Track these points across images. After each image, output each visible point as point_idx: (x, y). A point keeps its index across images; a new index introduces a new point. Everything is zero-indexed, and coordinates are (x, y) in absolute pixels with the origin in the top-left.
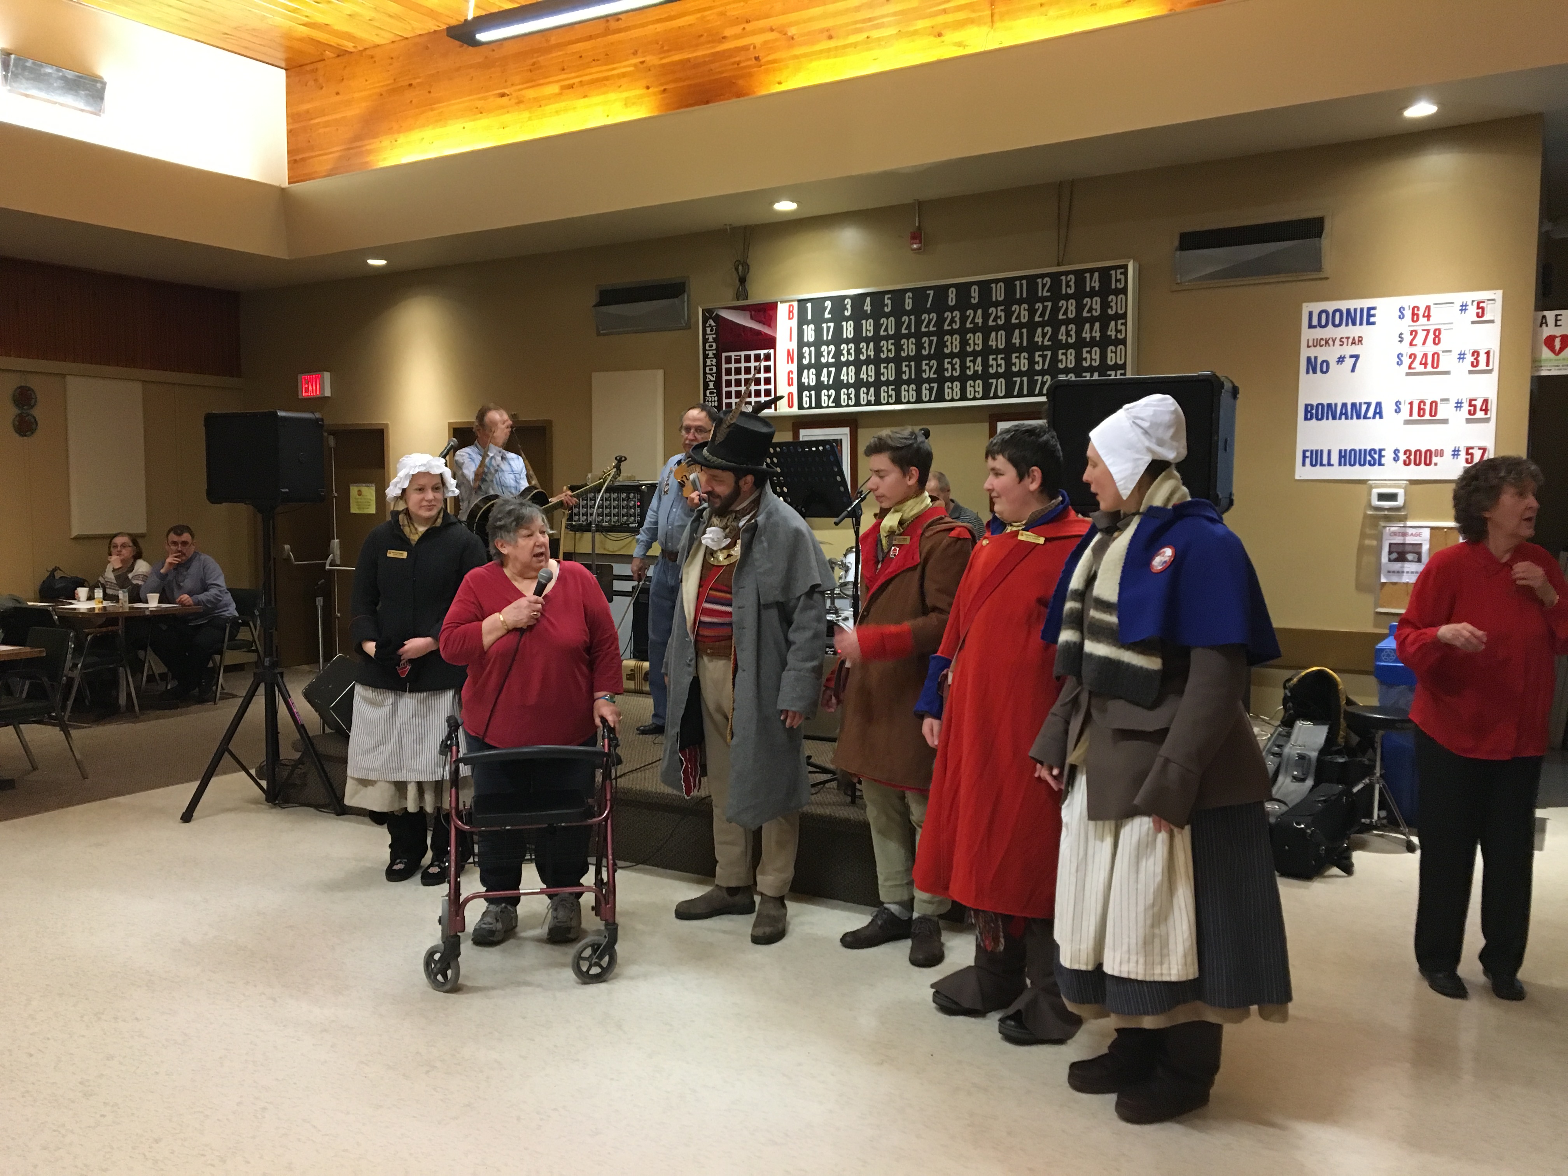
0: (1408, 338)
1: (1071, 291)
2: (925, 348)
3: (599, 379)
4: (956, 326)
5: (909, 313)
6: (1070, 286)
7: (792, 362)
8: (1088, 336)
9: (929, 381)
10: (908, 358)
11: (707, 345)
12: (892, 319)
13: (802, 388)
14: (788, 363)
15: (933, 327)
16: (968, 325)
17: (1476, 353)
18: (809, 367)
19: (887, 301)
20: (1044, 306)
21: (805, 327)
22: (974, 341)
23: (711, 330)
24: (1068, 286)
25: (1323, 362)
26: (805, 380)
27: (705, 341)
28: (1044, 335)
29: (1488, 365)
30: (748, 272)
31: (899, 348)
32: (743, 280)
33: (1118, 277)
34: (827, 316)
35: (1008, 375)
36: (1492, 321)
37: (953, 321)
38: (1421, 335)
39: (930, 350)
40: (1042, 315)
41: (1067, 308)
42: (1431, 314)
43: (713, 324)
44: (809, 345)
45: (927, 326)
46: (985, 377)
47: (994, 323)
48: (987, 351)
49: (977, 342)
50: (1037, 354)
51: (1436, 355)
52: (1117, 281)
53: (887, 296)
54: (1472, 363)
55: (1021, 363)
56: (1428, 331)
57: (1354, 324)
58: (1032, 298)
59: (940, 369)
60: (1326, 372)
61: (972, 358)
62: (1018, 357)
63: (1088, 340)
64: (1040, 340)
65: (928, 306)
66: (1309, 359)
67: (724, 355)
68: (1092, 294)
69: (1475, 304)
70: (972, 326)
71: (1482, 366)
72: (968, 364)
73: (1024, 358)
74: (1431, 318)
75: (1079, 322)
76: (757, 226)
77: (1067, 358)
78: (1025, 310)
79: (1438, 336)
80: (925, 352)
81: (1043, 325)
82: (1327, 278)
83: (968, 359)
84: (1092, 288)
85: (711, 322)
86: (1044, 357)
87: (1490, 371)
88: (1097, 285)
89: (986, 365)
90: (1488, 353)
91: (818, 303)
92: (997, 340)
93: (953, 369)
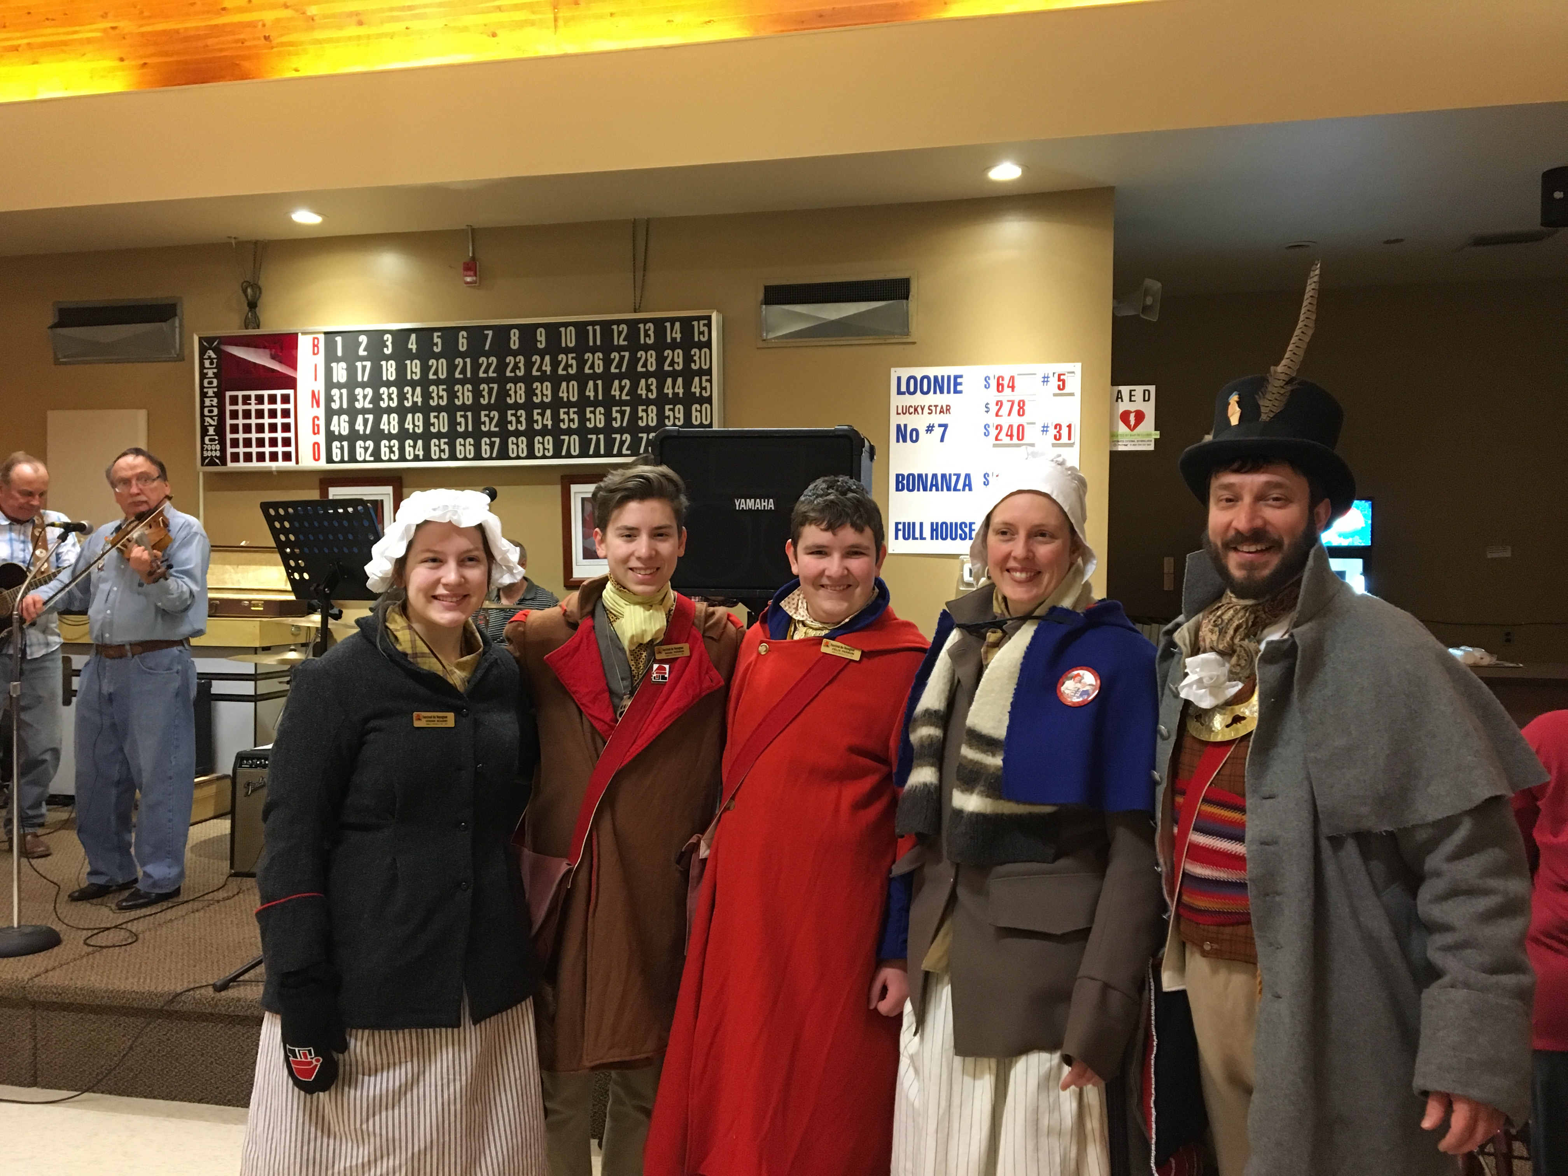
0: (994, 408)
1: (650, 341)
2: (483, 396)
3: (54, 418)
4: (520, 373)
5: (463, 355)
6: (649, 336)
7: (318, 406)
8: (670, 392)
9: (490, 434)
10: (464, 408)
11: (206, 381)
12: (443, 361)
13: (331, 437)
14: (313, 406)
15: (493, 372)
16: (534, 373)
17: (1058, 426)
18: (340, 412)
19: (436, 340)
20: (620, 356)
21: (334, 365)
22: (542, 391)
23: (212, 363)
24: (647, 335)
25: (912, 431)
26: (334, 427)
27: (203, 376)
28: (622, 389)
29: (1069, 438)
30: (259, 297)
31: (452, 395)
32: (253, 305)
33: (701, 330)
34: (362, 352)
35: (583, 432)
36: (1072, 394)
37: (516, 367)
38: (1006, 406)
39: (490, 398)
40: (619, 366)
41: (646, 360)
42: (1016, 384)
43: (214, 356)
44: (339, 386)
45: (486, 371)
46: (556, 432)
47: (565, 373)
48: (557, 404)
49: (545, 392)
50: (614, 409)
51: (1021, 427)
52: (701, 333)
53: (436, 334)
54: (1055, 436)
55: (597, 418)
56: (1013, 402)
57: (942, 392)
58: (607, 347)
59: (503, 422)
60: (916, 441)
61: (540, 411)
62: (594, 412)
63: (670, 396)
64: (617, 393)
65: (487, 347)
66: (899, 426)
67: (228, 394)
68: (674, 346)
69: (1056, 376)
70: (539, 374)
71: (1064, 439)
72: (536, 417)
73: (600, 414)
74: (1015, 389)
75: (661, 376)
76: (269, 241)
77: (648, 415)
78: (599, 359)
79: (1022, 408)
80: (484, 402)
81: (620, 377)
82: (914, 343)
83: (536, 411)
84: (674, 339)
85: (211, 353)
86: (623, 413)
87: (1072, 445)
88: (678, 336)
89: (556, 419)
90: (1069, 426)
91: (350, 336)
92: (568, 392)
93: (519, 422)
